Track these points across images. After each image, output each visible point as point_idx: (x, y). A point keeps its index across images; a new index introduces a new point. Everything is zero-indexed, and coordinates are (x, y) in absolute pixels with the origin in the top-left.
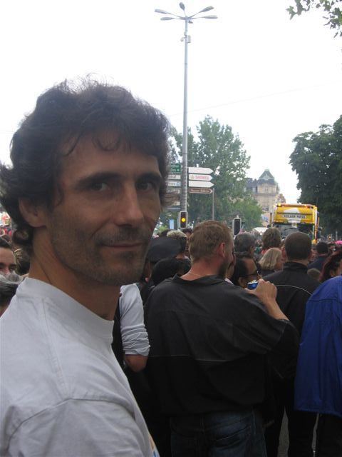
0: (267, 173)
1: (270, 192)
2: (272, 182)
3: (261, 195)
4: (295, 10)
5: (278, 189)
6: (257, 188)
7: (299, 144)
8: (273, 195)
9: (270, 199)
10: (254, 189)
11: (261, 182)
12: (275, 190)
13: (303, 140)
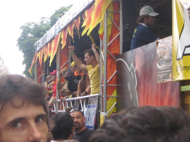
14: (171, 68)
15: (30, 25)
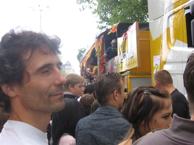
0: (68, 62)
1: (69, 68)
2: (70, 65)
3: (67, 69)
4: (82, 9)
5: (72, 67)
6: (65, 67)
7: (80, 52)
8: (70, 69)
9: (70, 70)
10: (64, 67)
11: (66, 65)
12: (71, 67)
13: (81, 50)
14: (118, 68)
15: (82, 49)
